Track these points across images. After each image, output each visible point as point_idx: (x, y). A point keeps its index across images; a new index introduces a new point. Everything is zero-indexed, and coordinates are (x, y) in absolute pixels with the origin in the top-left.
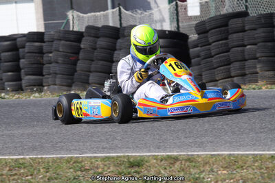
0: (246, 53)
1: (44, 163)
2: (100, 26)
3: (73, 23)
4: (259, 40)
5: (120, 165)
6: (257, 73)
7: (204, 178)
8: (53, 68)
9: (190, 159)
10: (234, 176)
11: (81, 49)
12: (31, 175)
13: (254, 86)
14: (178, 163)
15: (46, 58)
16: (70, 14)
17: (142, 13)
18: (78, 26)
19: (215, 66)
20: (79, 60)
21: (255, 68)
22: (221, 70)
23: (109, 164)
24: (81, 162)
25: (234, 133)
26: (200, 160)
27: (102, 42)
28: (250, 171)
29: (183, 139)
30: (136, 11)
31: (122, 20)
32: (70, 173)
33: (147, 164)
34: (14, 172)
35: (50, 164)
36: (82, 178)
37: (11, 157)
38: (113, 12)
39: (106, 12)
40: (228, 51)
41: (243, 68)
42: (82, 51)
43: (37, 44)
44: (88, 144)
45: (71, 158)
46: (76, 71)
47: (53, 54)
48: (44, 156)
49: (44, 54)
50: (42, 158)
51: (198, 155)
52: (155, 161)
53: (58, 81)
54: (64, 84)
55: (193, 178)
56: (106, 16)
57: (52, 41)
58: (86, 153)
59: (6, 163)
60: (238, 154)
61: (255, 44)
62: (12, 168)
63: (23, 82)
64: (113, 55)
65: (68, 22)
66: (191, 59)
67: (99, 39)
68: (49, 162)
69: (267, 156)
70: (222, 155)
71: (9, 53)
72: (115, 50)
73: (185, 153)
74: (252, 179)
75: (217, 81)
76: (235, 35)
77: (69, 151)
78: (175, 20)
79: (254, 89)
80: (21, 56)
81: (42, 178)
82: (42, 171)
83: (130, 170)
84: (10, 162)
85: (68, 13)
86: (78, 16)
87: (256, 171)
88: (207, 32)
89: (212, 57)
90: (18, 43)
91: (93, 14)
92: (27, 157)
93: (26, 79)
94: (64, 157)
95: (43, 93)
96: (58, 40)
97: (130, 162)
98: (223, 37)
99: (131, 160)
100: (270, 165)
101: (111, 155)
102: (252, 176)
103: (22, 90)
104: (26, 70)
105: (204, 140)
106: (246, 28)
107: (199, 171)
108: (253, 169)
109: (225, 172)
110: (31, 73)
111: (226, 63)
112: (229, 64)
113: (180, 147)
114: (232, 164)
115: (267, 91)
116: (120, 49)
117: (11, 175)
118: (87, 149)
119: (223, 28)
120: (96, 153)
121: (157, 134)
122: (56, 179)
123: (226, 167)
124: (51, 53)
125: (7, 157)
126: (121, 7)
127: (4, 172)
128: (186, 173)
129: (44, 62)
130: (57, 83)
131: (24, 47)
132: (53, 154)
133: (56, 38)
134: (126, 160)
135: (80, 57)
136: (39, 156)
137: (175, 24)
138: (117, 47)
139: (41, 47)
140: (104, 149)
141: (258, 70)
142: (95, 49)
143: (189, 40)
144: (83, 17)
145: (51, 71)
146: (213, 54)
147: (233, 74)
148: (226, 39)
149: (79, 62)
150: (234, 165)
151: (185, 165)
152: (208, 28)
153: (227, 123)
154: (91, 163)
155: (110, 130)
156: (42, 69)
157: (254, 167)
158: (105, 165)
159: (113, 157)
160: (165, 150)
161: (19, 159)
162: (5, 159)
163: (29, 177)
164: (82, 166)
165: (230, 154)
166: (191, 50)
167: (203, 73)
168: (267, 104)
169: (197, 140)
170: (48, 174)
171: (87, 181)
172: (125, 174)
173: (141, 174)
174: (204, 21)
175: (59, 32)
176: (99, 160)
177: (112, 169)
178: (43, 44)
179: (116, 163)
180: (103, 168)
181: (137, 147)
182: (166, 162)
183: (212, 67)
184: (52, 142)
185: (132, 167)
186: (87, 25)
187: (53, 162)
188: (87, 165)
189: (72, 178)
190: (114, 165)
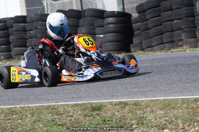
0: (174, 26)
1: (30, 110)
2: (67, 10)
3: (47, 8)
4: (183, 16)
5: (85, 109)
6: (182, 40)
7: (146, 117)
8: (34, 41)
9: (136, 104)
10: (168, 115)
12: (21, 119)
13: (180, 50)
14: (127, 107)
15: (29, 34)
16: (45, 2)
18: (51, 10)
19: (152, 36)
21: (181, 36)
22: (156, 39)
23: (78, 109)
24: (58, 108)
25: (167, 83)
26: (143, 104)
28: (180, 111)
29: (130, 90)
31: (83, 4)
32: (49, 117)
33: (105, 108)
34: (8, 118)
36: (58, 120)
37: (6, 107)
40: (161, 25)
41: (172, 37)
43: (22, 24)
44: (61, 96)
45: (50, 106)
47: (34, 31)
48: (30, 105)
49: (27, 31)
50: (28, 107)
52: (110, 106)
55: (139, 117)
56: (71, 3)
57: (33, 22)
58: (60, 102)
59: (2, 111)
60: (171, 99)
61: (180, 19)
62: (6, 115)
63: (12, 52)
64: (77, 30)
65: (43, 8)
66: (133, 32)
68: (33, 110)
69: (192, 100)
70: (159, 100)
71: (2, 32)
72: (78, 27)
73: (132, 100)
74: (181, 116)
75: (153, 46)
76: (165, 13)
77: (48, 101)
78: (121, 3)
79: (180, 51)
80: (10, 34)
81: (29, 121)
82: (29, 116)
83: (92, 113)
84: (5, 110)
85: (43, 1)
86: (51, 3)
87: (184, 110)
88: (145, 11)
89: (149, 29)
90: (8, 25)
92: (18, 106)
93: (15, 50)
94: (45, 106)
96: (37, 21)
97: (92, 107)
98: (157, 15)
99: (93, 106)
100: (194, 106)
101: (78, 102)
102: (181, 114)
103: (12, 58)
104: (14, 43)
105: (145, 89)
106: (174, 8)
107: (142, 112)
108: (182, 109)
109: (162, 112)
110: (18, 45)
111: (159, 34)
112: (162, 34)
113: (128, 95)
114: (167, 106)
115: (190, 53)
116: (82, 26)
117: (6, 120)
118: (61, 99)
119: (156, 8)
120: (67, 102)
121: (112, 86)
122: (39, 121)
123: (163, 108)
124: (32, 30)
125: (3, 107)
127: (1, 118)
128: (133, 114)
129: (28, 38)
131: (12, 27)
132: (36, 103)
133: (35, 19)
134: (90, 106)
136: (26, 106)
137: (122, 7)
138: (80, 25)
139: (25, 26)
140: (73, 99)
141: (183, 38)
143: (132, 18)
144: (54, 4)
145: (33, 44)
146: (150, 27)
147: (165, 41)
148: (159, 16)
150: (168, 107)
151: (132, 108)
152: (145, 9)
153: (162, 76)
154: (65, 109)
156: (26, 42)
157: (183, 108)
158: (74, 110)
159: (80, 104)
160: (117, 97)
161: (11, 108)
163: (20, 121)
164: (58, 112)
165: (165, 100)
166: (134, 25)
167: (143, 42)
168: (190, 62)
169: (141, 89)
170: (33, 118)
171: (62, 121)
172: (89, 116)
173: (101, 116)
174: (143, 4)
175: (38, 15)
176: (70, 106)
177: (79, 112)
178: (26, 24)
179: (82, 108)
180: (73, 113)
181: (97, 96)
182: (119, 106)
183: (149, 37)
184: (35, 95)
185: (94, 111)
186: (57, 9)
187: (36, 109)
188: (62, 110)
189: (51, 120)
190: (81, 110)
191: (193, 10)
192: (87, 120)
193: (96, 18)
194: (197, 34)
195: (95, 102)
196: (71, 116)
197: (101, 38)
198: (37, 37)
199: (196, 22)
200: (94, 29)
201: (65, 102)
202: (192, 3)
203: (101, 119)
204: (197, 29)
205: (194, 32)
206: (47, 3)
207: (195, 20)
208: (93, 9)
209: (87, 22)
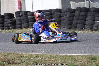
1: (60, 57)
2: (82, 7)
3: (72, 6)
5: (88, 59)
8: (64, 22)
11: (75, 15)
12: (56, 61)
15: (62, 18)
16: (71, 3)
17: (97, 3)
18: (74, 7)
20: (73, 19)
27: (82, 13)
30: (95, 2)
31: (90, 5)
32: (70, 61)
33: (98, 59)
34: (50, 60)
35: (63, 57)
36: (74, 63)
37: (49, 54)
38: (87, 3)
39: (84, 2)
42: (75, 16)
44: (77, 51)
45: (70, 55)
46: (72, 23)
48: (61, 54)
49: (61, 17)
50: (60, 55)
53: (66, 27)
54: (68, 28)
56: (84, 4)
57: (64, 12)
58: (76, 54)
59: (47, 56)
62: (49, 58)
64: (86, 18)
65: (70, 6)
68: (62, 57)
71: (49, 16)
77: (70, 53)
80: (53, 17)
81: (60, 62)
82: (60, 60)
83: (92, 61)
85: (70, 2)
86: (74, 3)
90: (52, 13)
91: (79, 3)
92: (55, 54)
94: (68, 55)
96: (66, 12)
99: (92, 57)
116: (89, 16)
117: (49, 61)
124: (64, 16)
126: (90, 1)
127: (47, 59)
129: (61, 20)
130: (65, 27)
131: (54, 14)
132: (64, 54)
133: (66, 11)
134: (90, 57)
135: (74, 18)
138: (88, 15)
139: (60, 14)
140: (82, 53)
142: (80, 16)
144: (76, 4)
145: (64, 23)
149: (74, 20)
154: (78, 58)
155: (85, 45)
156: (60, 22)
158: (83, 59)
159: (86, 56)
161: (52, 55)
162: (47, 55)
170: (62, 61)
171: (76, 64)
172: (90, 62)
173: (96, 62)
175: (67, 9)
176: (80, 56)
177: (85, 60)
178: (61, 13)
179: (87, 58)
180: (82, 60)
181: (94, 52)
184: (63, 49)
185: (93, 60)
186: (77, 7)
187: (64, 57)
188: (76, 58)
189: (71, 63)
190: (86, 59)
192: (89, 64)
193: (96, 13)
195: (94, 55)
196: (81, 62)
197: (98, 22)
198: (66, 20)
200: (95, 18)
201: (78, 54)
203: (96, 64)
206: (72, 3)
209: (91, 14)
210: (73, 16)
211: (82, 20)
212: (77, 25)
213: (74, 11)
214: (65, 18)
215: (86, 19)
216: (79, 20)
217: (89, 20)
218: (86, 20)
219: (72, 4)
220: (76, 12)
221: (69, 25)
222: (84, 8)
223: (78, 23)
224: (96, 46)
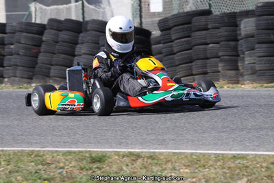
0: (208, 52)
1: (4, 155)
2: (63, 19)
3: (36, 15)
4: (222, 39)
5: (82, 160)
6: (219, 72)
8: (14, 59)
9: (152, 157)
10: (196, 175)
11: (42, 41)
14: (140, 160)
15: (7, 49)
16: (33, 6)
18: (40, 18)
19: (177, 63)
20: (40, 52)
21: (217, 66)
22: (182, 67)
23: (71, 159)
24: (44, 155)
26: (162, 158)
27: (64, 35)
28: (213, 170)
29: (145, 136)
31: (85, 14)
32: (32, 167)
33: (110, 160)
35: (11, 157)
36: (43, 172)
38: (76, 6)
39: (69, 5)
40: (191, 49)
41: (205, 66)
42: (44, 43)
44: (49, 138)
45: (33, 151)
46: (37, 64)
47: (15, 45)
49: (5, 45)
50: (3, 151)
51: (160, 152)
52: (117, 157)
53: (18, 73)
54: (25, 76)
56: (69, 10)
57: (14, 33)
58: (47, 147)
60: (200, 153)
61: (218, 43)
64: (74, 48)
65: (30, 15)
67: (61, 33)
68: (10, 155)
69: (230, 156)
70: (184, 153)
72: (77, 44)
73: (147, 150)
74: (214, 178)
76: (198, 33)
77: (30, 144)
78: (138, 16)
81: (3, 171)
82: (3, 163)
83: (91, 165)
85: (31, 6)
86: (41, 9)
87: (218, 170)
88: (170, 29)
89: (174, 54)
91: (55, 7)
95: (3, 85)
96: (20, 31)
97: (91, 157)
98: (186, 35)
99: (93, 155)
100: (233, 165)
101: (73, 150)
102: (214, 176)
105: (166, 137)
106: (210, 27)
107: (160, 169)
108: (216, 169)
109: (187, 170)
111: (188, 61)
112: (191, 62)
113: (142, 144)
114: (196, 162)
116: (82, 43)
118: (48, 143)
119: (186, 26)
120: (57, 147)
121: (120, 130)
122: (17, 172)
123: (189, 166)
124: (12, 44)
126: (84, 1)
128: (148, 171)
129: (5, 54)
130: (18, 75)
132: (14, 147)
133: (17, 29)
134: (88, 155)
135: (42, 50)
137: (138, 20)
138: (79, 41)
139: (3, 39)
140: (65, 144)
141: (220, 69)
142: (57, 42)
143: (152, 36)
144: (46, 9)
145: (12, 63)
146: (175, 51)
147: (194, 72)
148: (189, 37)
149: (40, 54)
150: (196, 164)
151: (147, 162)
152: (171, 25)
153: (189, 121)
154: (53, 157)
155: (72, 124)
156: (3, 60)
157: (216, 167)
158: (67, 160)
159: (75, 152)
160: (127, 146)
164: (44, 160)
165: (192, 154)
166: (153, 47)
169: (159, 137)
170: (9, 167)
171: (49, 175)
172: (87, 170)
173: (103, 170)
174: (167, 18)
175: (22, 23)
176: (61, 154)
177: (73, 163)
178: (5, 35)
179: (77, 158)
180: (64, 163)
181: (99, 142)
182: (128, 159)
183: (174, 64)
184: (13, 134)
185: (94, 162)
186: (50, 17)
187: (14, 155)
188: (49, 159)
189: (34, 172)
190: (76, 160)
191: (236, 31)
192: (84, 175)
193: (102, 34)
194: (239, 65)
195: (97, 150)
196: (61, 168)
198: (19, 54)
199: (239, 49)
200: (98, 49)
201: (54, 147)
202: (236, 22)
204: (239, 59)
205: (236, 62)
206: (35, 8)
207: (237, 45)
208: (99, 20)
209: (89, 38)
210: (38, 44)
211: (64, 55)
212: (50, 69)
213: (41, 29)
214: (16, 48)
215: (74, 52)
216: (55, 56)
217: (84, 54)
218: (74, 56)
219: (36, 10)
220: (46, 31)
221: (25, 69)
222: (69, 21)
223: (53, 63)
224: (103, 126)
